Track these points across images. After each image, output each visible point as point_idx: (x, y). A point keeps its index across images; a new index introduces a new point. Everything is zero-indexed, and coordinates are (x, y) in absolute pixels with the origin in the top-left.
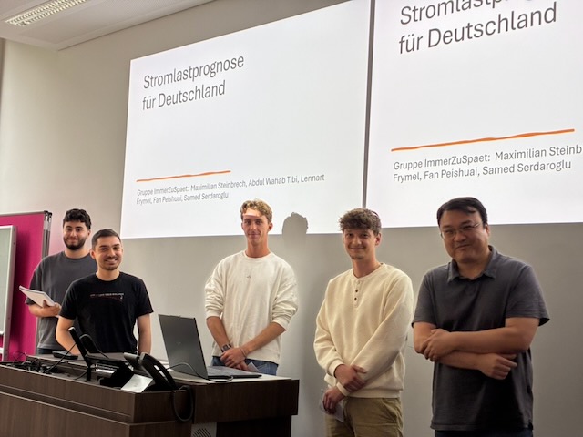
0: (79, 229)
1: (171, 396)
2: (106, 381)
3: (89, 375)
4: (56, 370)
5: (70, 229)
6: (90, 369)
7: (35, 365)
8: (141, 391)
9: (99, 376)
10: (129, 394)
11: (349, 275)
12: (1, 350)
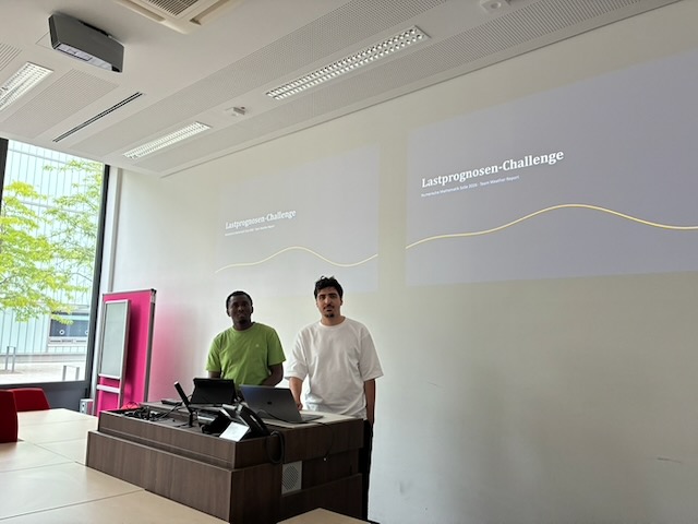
1: (265, 443)
2: (208, 428)
3: (191, 422)
6: (191, 416)
8: (237, 440)
9: (200, 424)
12: (117, 390)
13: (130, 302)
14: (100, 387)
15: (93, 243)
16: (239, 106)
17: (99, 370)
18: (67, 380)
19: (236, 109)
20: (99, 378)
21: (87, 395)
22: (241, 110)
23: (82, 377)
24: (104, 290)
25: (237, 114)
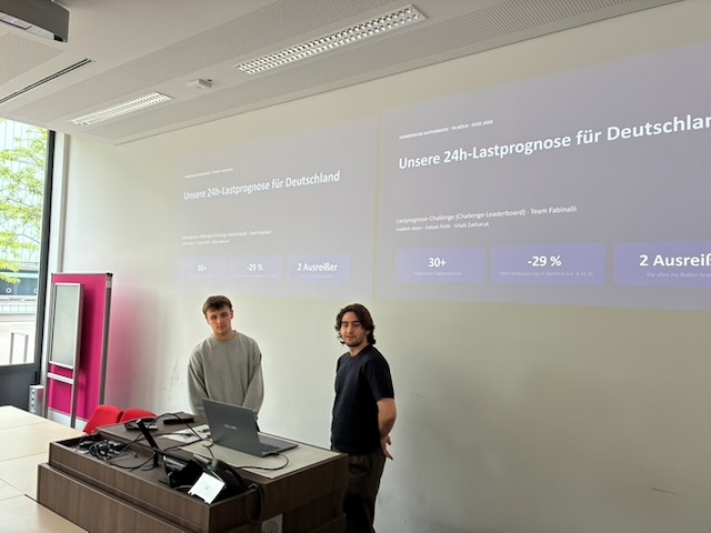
1: (243, 501)
6: (156, 455)
8: (210, 500)
12: (71, 381)
13: (82, 286)
14: (51, 375)
15: (39, 200)
16: (206, 79)
17: (50, 357)
18: (14, 363)
19: (201, 81)
20: (49, 365)
21: (37, 382)
22: (208, 83)
23: (31, 360)
24: (53, 269)
25: (203, 87)
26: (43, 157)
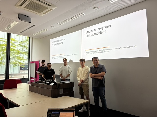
0: (44, 63)
1: (57, 86)
2: (48, 84)
3: (45, 83)
4: (41, 82)
5: (43, 63)
7: (38, 82)
9: (47, 83)
10: (51, 86)
11: (81, 67)
13: (35, 63)
14: (31, 79)
17: (30, 76)
18: (24, 78)
21: (28, 81)
26: (28, 42)
